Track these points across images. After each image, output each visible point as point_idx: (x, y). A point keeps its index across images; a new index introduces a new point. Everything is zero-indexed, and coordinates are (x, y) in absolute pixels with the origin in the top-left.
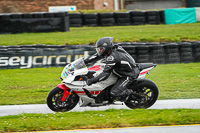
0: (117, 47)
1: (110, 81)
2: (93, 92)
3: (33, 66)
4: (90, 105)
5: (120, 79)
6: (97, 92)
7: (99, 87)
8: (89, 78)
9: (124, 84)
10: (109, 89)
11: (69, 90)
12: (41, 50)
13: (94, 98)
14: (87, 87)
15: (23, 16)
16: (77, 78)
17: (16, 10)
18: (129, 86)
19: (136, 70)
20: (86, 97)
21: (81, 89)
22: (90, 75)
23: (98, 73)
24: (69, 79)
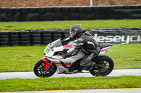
0: (85, 31)
1: (80, 56)
2: (67, 64)
3: (130, 43)
4: (64, 72)
5: (87, 55)
6: (70, 64)
7: (71, 60)
8: (64, 53)
9: (90, 58)
10: (78, 61)
11: (50, 62)
12: (136, 31)
13: (68, 68)
14: (63, 60)
15: (124, 8)
16: (56, 54)
17: (119, 3)
18: (93, 60)
19: (98, 48)
20: (62, 67)
21: (58, 61)
22: (65, 51)
23: (71, 50)
24: (50, 54)
